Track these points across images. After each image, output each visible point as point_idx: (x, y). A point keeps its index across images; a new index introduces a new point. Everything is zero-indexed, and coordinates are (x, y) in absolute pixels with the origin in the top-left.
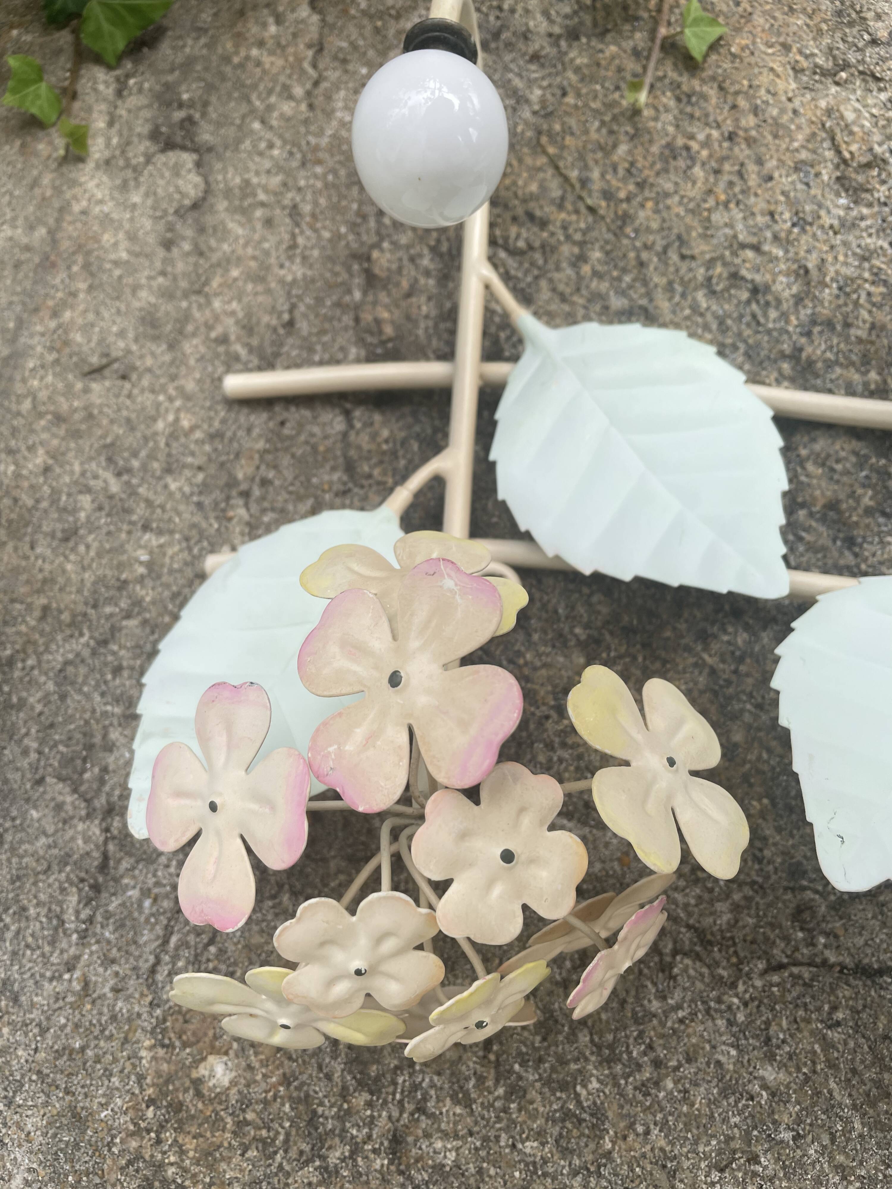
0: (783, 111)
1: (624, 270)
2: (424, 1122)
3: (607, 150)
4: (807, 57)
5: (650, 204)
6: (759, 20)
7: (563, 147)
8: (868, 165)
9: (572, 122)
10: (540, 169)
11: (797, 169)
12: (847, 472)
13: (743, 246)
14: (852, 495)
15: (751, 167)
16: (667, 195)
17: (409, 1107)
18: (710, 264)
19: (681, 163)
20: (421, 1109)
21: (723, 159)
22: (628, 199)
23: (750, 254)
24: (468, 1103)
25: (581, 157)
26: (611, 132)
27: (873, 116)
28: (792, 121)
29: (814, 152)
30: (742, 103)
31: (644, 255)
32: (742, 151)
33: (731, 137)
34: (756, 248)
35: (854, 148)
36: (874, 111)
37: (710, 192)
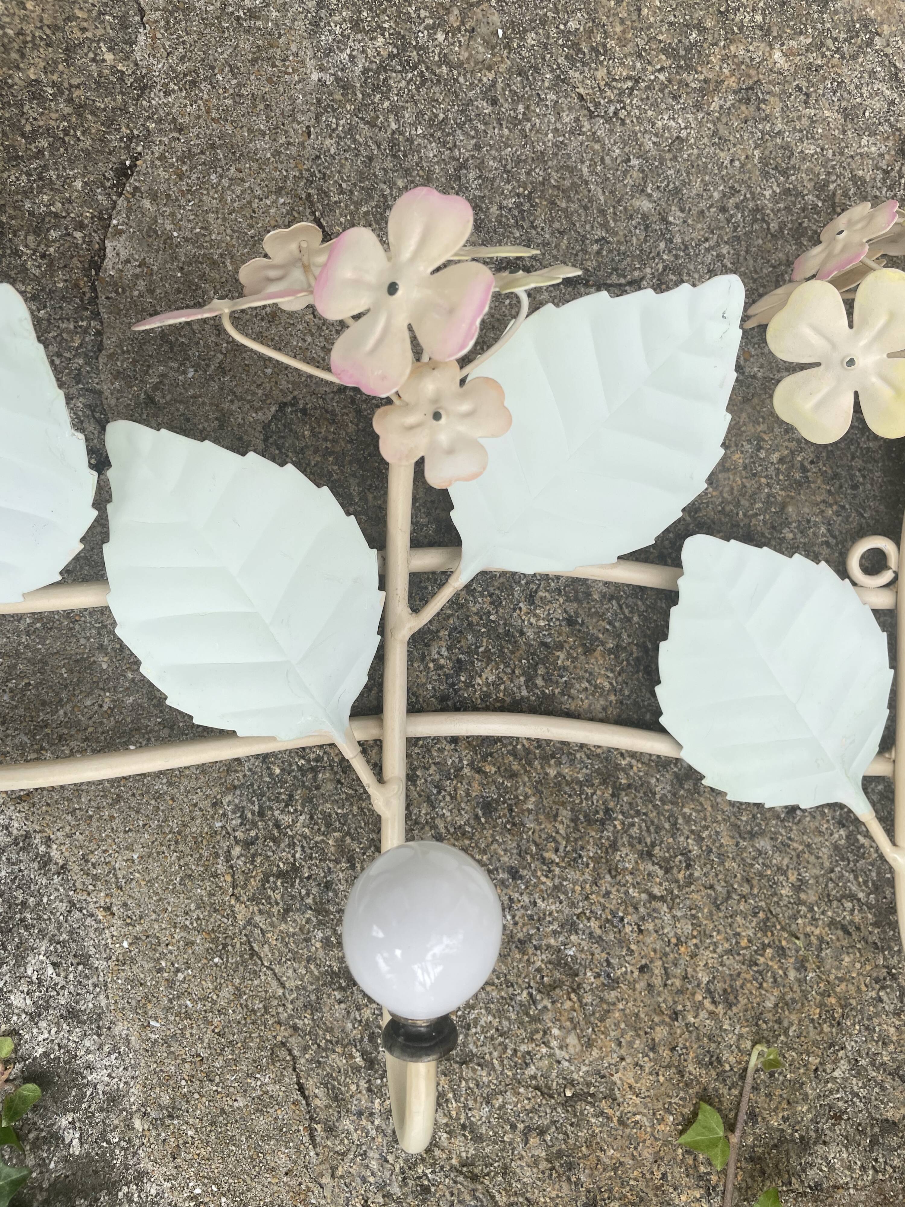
0: (630, 1044)
1: (761, 875)
2: (883, 164)
3: (783, 1003)
4: (602, 1113)
5: (744, 943)
6: (647, 1154)
7: (821, 1005)
8: (555, 985)
9: (813, 1034)
10: (841, 980)
11: (617, 981)
12: (579, 679)
13: (662, 899)
14: (574, 659)
15: (657, 981)
16: (729, 952)
17: (894, 174)
18: (690, 881)
19: (719, 986)
20: (886, 172)
21: (680, 992)
22: (764, 947)
23: (657, 891)
24: (854, 178)
25: (805, 994)
26: (779, 1021)
27: (546, 1044)
28: (623, 1033)
29: (602, 1000)
30: (666, 1053)
31: (746, 889)
32: (665, 999)
33: (675, 1016)
34: (653, 897)
35: (568, 1004)
36: (544, 1050)
37: (693, 956)
